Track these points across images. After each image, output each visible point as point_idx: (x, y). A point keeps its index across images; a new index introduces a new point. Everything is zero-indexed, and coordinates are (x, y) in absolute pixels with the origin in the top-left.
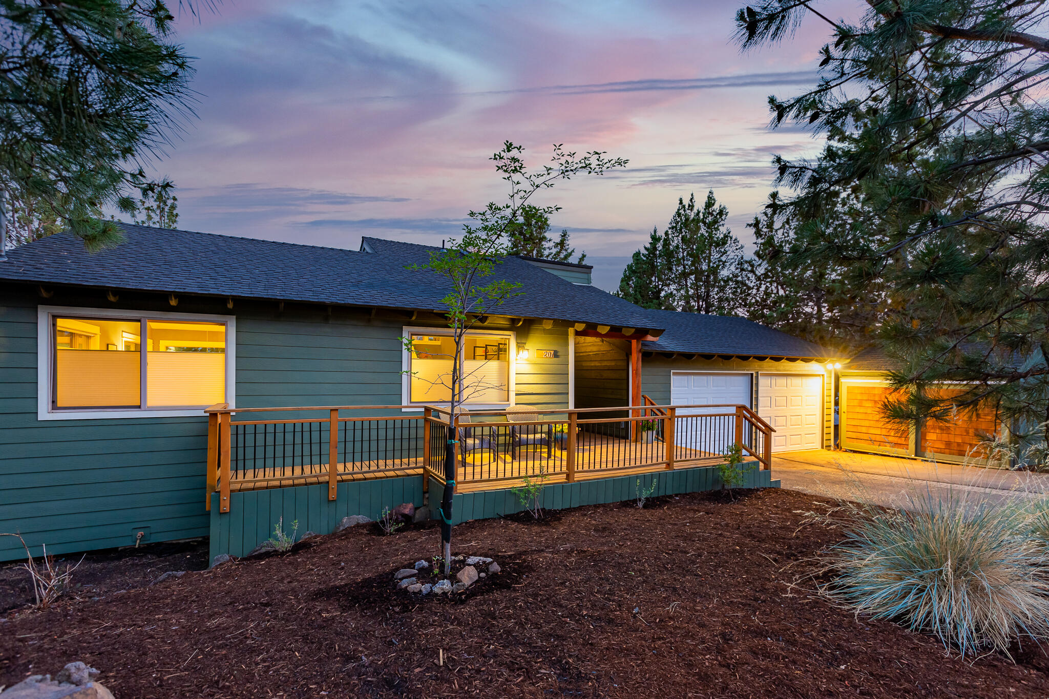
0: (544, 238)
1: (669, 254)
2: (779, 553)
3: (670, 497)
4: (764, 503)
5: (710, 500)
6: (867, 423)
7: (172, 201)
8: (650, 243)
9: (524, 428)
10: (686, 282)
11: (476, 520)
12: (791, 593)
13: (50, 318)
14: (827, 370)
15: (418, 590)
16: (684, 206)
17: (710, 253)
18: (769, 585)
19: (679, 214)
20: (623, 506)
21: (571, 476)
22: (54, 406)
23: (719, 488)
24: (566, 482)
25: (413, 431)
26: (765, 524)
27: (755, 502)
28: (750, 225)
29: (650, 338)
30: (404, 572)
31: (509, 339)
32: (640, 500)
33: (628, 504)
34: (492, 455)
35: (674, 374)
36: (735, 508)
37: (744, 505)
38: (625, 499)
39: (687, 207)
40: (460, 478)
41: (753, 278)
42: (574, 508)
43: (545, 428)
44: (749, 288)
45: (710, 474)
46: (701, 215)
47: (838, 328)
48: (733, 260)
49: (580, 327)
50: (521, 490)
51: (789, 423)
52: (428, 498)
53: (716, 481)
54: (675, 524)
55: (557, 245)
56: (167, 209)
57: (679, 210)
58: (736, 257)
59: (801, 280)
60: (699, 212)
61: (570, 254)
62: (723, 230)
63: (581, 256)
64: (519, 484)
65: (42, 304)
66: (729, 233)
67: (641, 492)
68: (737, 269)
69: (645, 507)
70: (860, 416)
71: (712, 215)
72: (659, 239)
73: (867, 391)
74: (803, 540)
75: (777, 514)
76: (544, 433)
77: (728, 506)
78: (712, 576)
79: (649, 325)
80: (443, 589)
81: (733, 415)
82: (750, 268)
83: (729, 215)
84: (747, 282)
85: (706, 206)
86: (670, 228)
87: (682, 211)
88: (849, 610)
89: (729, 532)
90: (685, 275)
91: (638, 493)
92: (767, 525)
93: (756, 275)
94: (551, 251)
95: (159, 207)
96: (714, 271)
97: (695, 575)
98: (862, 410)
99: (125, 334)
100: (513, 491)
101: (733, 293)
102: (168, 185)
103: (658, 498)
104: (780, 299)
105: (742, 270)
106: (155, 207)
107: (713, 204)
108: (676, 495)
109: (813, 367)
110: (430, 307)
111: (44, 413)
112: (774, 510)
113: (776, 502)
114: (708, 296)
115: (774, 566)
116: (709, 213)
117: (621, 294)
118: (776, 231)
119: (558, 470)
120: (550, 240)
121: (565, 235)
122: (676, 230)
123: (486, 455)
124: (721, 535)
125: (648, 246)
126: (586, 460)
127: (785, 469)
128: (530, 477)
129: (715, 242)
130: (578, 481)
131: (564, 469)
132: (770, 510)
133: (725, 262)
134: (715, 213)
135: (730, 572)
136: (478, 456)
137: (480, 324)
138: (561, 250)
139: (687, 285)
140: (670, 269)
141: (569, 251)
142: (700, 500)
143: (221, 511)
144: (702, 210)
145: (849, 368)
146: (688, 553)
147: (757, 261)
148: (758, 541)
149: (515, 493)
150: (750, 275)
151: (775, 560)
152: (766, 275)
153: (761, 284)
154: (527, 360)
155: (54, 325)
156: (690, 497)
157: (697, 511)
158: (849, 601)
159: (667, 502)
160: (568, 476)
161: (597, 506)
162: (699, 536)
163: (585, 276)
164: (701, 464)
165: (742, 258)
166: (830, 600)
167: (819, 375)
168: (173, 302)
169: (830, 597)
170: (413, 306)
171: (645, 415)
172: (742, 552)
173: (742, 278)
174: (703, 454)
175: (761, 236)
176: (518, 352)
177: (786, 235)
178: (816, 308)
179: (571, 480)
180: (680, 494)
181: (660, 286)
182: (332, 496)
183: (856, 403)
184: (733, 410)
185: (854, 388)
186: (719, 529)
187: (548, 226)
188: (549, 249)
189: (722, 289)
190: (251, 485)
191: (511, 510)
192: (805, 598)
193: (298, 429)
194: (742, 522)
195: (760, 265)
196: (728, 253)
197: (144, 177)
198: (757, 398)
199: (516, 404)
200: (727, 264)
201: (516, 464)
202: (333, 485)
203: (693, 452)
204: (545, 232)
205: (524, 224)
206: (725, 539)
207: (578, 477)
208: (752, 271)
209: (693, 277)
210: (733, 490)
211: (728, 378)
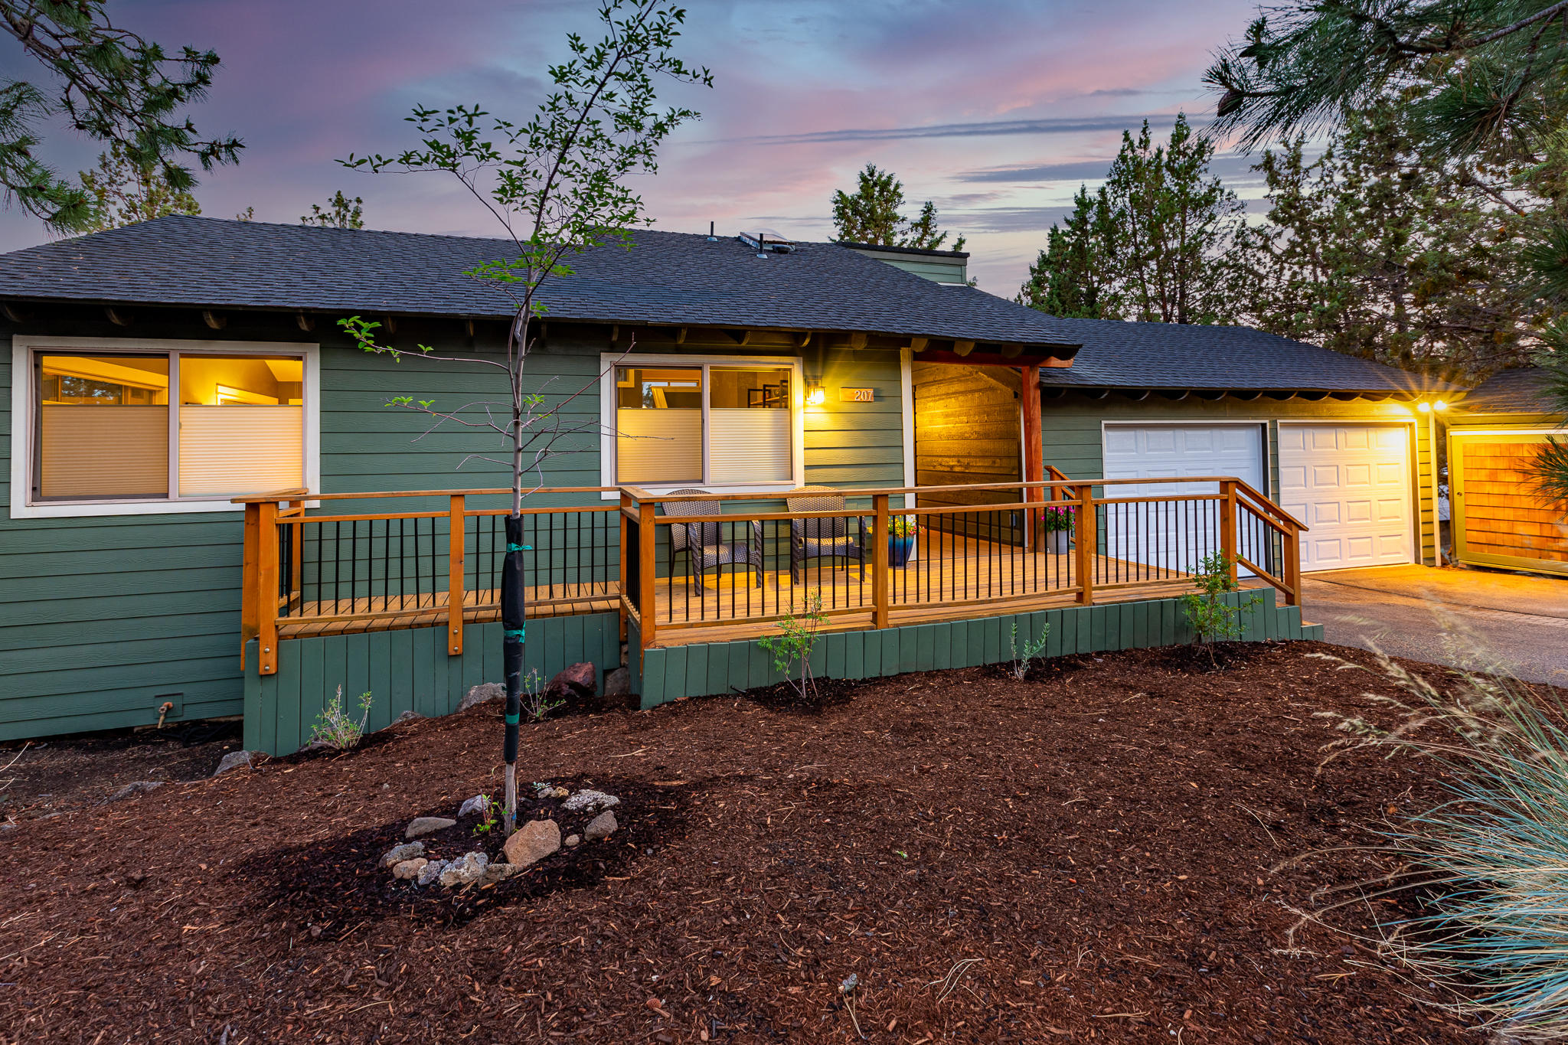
0: (894, 218)
1: (1109, 227)
2: (1291, 806)
3: (1086, 657)
4: (1281, 675)
5: (1166, 665)
6: (1509, 514)
7: (356, 204)
8: (1075, 213)
9: (812, 524)
10: (1142, 273)
11: (691, 699)
12: (1297, 944)
13: (31, 355)
14: (1419, 415)
15: (412, 874)
16: (1131, 144)
17: (1184, 220)
18: (1243, 912)
19: (1123, 158)
20: (984, 676)
21: (881, 616)
22: (37, 493)
23: (1187, 641)
24: (872, 628)
25: (599, 534)
26: (1273, 724)
27: (1263, 671)
28: (1257, 168)
29: (1055, 362)
30: (420, 824)
31: (790, 370)
32: (1019, 663)
33: (996, 671)
34: (753, 575)
35: (1108, 427)
36: (1217, 682)
37: (1238, 679)
38: (992, 659)
39: (1136, 143)
40: (662, 619)
41: (1268, 259)
42: (887, 677)
43: (854, 527)
44: (1261, 278)
45: (1170, 613)
46: (1165, 157)
47: (1439, 337)
48: (1228, 230)
49: (920, 346)
50: (777, 641)
51: (1344, 515)
52: (626, 653)
53: (1182, 627)
54: (1074, 719)
55: (916, 226)
56: (349, 216)
57: (1123, 151)
58: (1232, 224)
59: (1360, 254)
60: (1160, 151)
61: (938, 241)
62: (1206, 179)
63: (956, 242)
64: (775, 630)
65: (19, 333)
66: (1218, 183)
67: (1020, 651)
68: (1236, 244)
69: (1029, 677)
70: (1494, 501)
71: (1185, 154)
72: (1091, 204)
73: (1506, 452)
74: (1356, 769)
75: (1306, 699)
76: (853, 535)
77: (1198, 678)
78: (1100, 871)
79: (1052, 338)
80: (458, 877)
81: (1214, 498)
82: (1260, 243)
83: (1216, 152)
84: (1256, 267)
85: (1173, 141)
86: (1108, 184)
87: (1129, 154)
88: (1472, 1020)
89: (1186, 741)
90: (1137, 262)
91: (1013, 648)
92: (1275, 729)
93: (1272, 253)
94: (906, 237)
95: (338, 213)
96: (1191, 250)
97: (1059, 866)
98: (1497, 489)
99: (220, 389)
100: (762, 643)
101: (1231, 288)
102: (235, 143)
103: (1059, 661)
104: (1320, 291)
105: (1246, 245)
106: (333, 214)
107: (1187, 136)
108: (1099, 654)
109: (1390, 409)
110: (644, 318)
111: (21, 507)
112: (1301, 690)
113: (1310, 673)
114: (1183, 296)
115: (1270, 845)
116: (1179, 152)
117: (1027, 300)
118: (1307, 170)
119: (854, 603)
120: (903, 220)
121: (929, 210)
122: (1120, 185)
123: (741, 577)
124: (1162, 749)
125: (1071, 217)
126: (935, 585)
127: (1336, 603)
128: (798, 617)
129: (1192, 200)
130: (897, 625)
131: (868, 602)
132: (1293, 691)
133: (1213, 234)
134: (1190, 152)
135: (1150, 860)
136: (726, 578)
137: (735, 345)
138: (923, 236)
139: (1142, 279)
140: (1112, 253)
141: (937, 236)
142: (1145, 665)
143: (262, 672)
144: (1167, 149)
145: (1466, 408)
146: (1066, 799)
147: (1275, 228)
148: (1247, 768)
149: (766, 649)
150: (1260, 254)
151: (1276, 827)
152: (1290, 253)
153: (1282, 269)
154: (824, 406)
155: (37, 366)
156: (1128, 657)
157: (1131, 688)
158: (1469, 984)
159: (1076, 667)
160: (875, 614)
161: (931, 675)
162: (1113, 752)
163: (956, 270)
164: (1151, 593)
165: (1244, 224)
166: (1410, 974)
167: (1403, 425)
168: (213, 324)
169: (1416, 964)
170: (612, 316)
171: (1053, 499)
172: (1198, 799)
173: (1247, 260)
174: (1162, 575)
175: (1278, 183)
176: (807, 393)
177: (1327, 179)
178: (1392, 305)
179: (880, 623)
180: (1107, 652)
181: (1096, 285)
182: (455, 646)
183: (1483, 475)
184: (1214, 489)
185: (1477, 446)
186: (1164, 735)
187: (900, 196)
188: (903, 235)
189: (1209, 284)
190: (363, 624)
191: (760, 680)
192: (1337, 964)
193: (395, 530)
194: (1222, 717)
195: (1279, 235)
196: (1217, 218)
197: (194, 131)
198: (1276, 469)
199: (806, 484)
200: (1217, 238)
201: (799, 591)
202: (456, 628)
203: (1142, 571)
204: (895, 207)
205: (860, 197)
206: (1170, 761)
207: (895, 617)
208: (1265, 248)
209: (1153, 264)
210: (1216, 645)
211: (1216, 433)
